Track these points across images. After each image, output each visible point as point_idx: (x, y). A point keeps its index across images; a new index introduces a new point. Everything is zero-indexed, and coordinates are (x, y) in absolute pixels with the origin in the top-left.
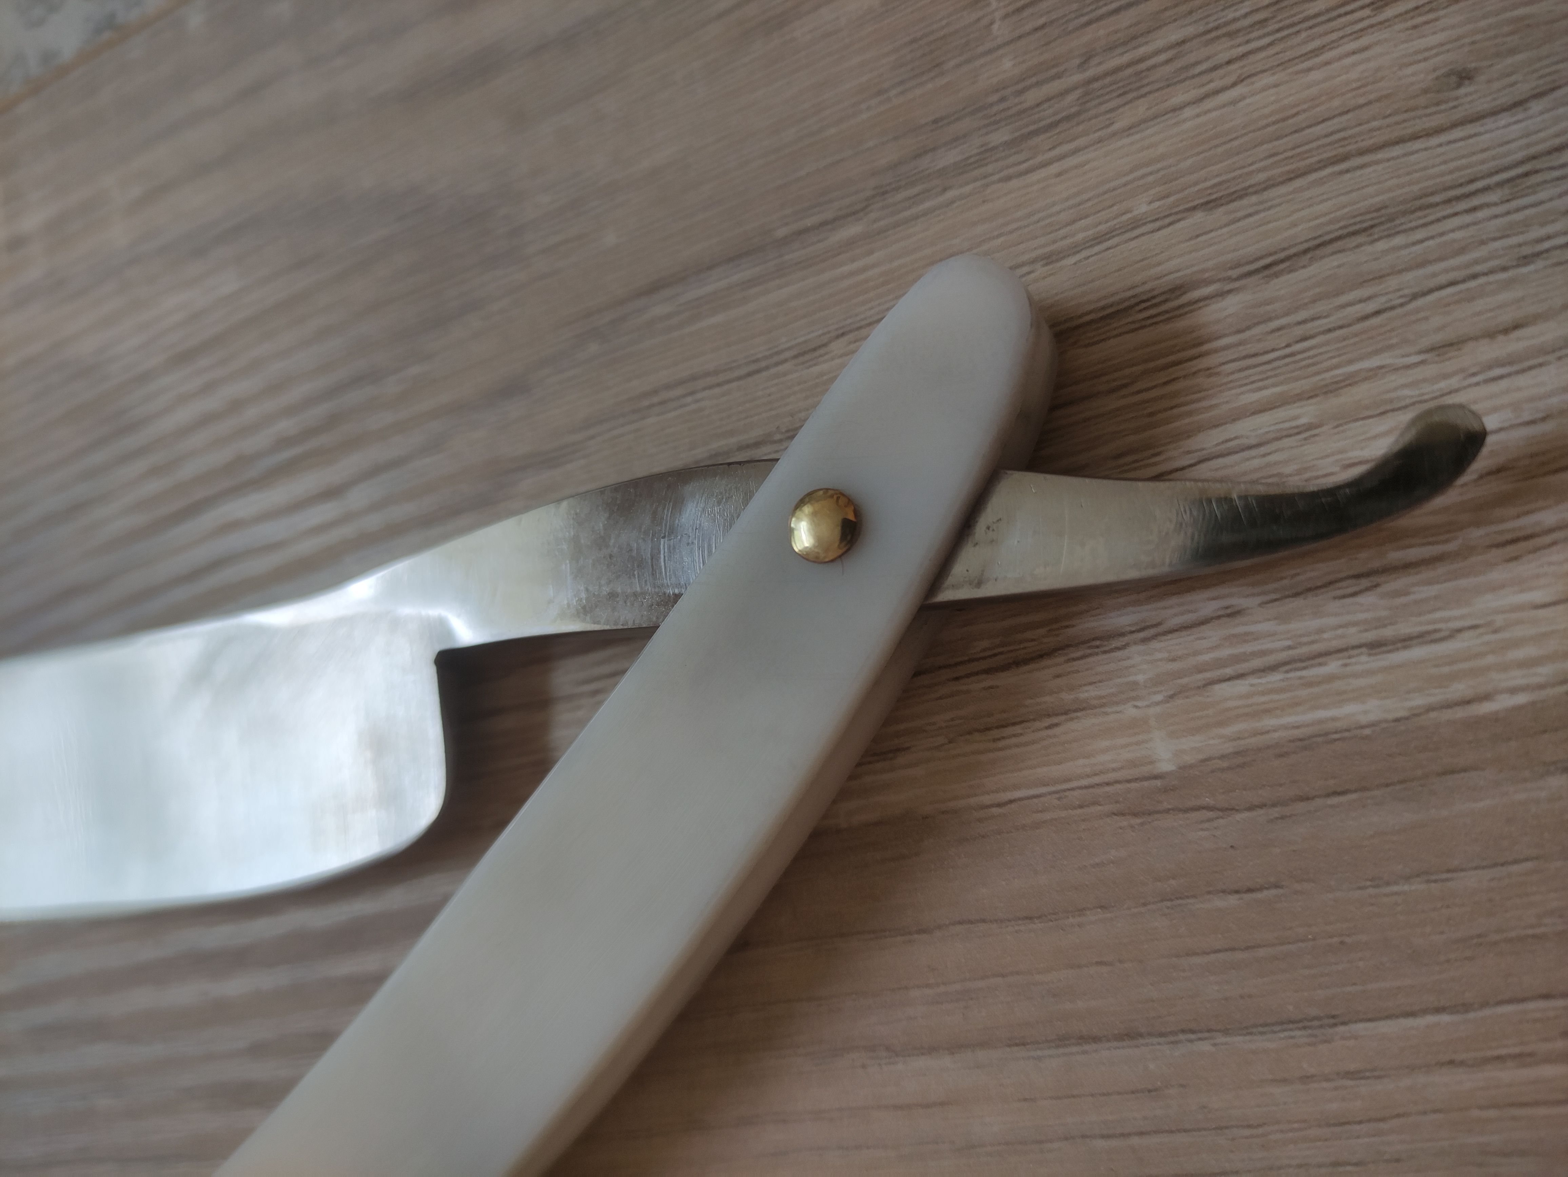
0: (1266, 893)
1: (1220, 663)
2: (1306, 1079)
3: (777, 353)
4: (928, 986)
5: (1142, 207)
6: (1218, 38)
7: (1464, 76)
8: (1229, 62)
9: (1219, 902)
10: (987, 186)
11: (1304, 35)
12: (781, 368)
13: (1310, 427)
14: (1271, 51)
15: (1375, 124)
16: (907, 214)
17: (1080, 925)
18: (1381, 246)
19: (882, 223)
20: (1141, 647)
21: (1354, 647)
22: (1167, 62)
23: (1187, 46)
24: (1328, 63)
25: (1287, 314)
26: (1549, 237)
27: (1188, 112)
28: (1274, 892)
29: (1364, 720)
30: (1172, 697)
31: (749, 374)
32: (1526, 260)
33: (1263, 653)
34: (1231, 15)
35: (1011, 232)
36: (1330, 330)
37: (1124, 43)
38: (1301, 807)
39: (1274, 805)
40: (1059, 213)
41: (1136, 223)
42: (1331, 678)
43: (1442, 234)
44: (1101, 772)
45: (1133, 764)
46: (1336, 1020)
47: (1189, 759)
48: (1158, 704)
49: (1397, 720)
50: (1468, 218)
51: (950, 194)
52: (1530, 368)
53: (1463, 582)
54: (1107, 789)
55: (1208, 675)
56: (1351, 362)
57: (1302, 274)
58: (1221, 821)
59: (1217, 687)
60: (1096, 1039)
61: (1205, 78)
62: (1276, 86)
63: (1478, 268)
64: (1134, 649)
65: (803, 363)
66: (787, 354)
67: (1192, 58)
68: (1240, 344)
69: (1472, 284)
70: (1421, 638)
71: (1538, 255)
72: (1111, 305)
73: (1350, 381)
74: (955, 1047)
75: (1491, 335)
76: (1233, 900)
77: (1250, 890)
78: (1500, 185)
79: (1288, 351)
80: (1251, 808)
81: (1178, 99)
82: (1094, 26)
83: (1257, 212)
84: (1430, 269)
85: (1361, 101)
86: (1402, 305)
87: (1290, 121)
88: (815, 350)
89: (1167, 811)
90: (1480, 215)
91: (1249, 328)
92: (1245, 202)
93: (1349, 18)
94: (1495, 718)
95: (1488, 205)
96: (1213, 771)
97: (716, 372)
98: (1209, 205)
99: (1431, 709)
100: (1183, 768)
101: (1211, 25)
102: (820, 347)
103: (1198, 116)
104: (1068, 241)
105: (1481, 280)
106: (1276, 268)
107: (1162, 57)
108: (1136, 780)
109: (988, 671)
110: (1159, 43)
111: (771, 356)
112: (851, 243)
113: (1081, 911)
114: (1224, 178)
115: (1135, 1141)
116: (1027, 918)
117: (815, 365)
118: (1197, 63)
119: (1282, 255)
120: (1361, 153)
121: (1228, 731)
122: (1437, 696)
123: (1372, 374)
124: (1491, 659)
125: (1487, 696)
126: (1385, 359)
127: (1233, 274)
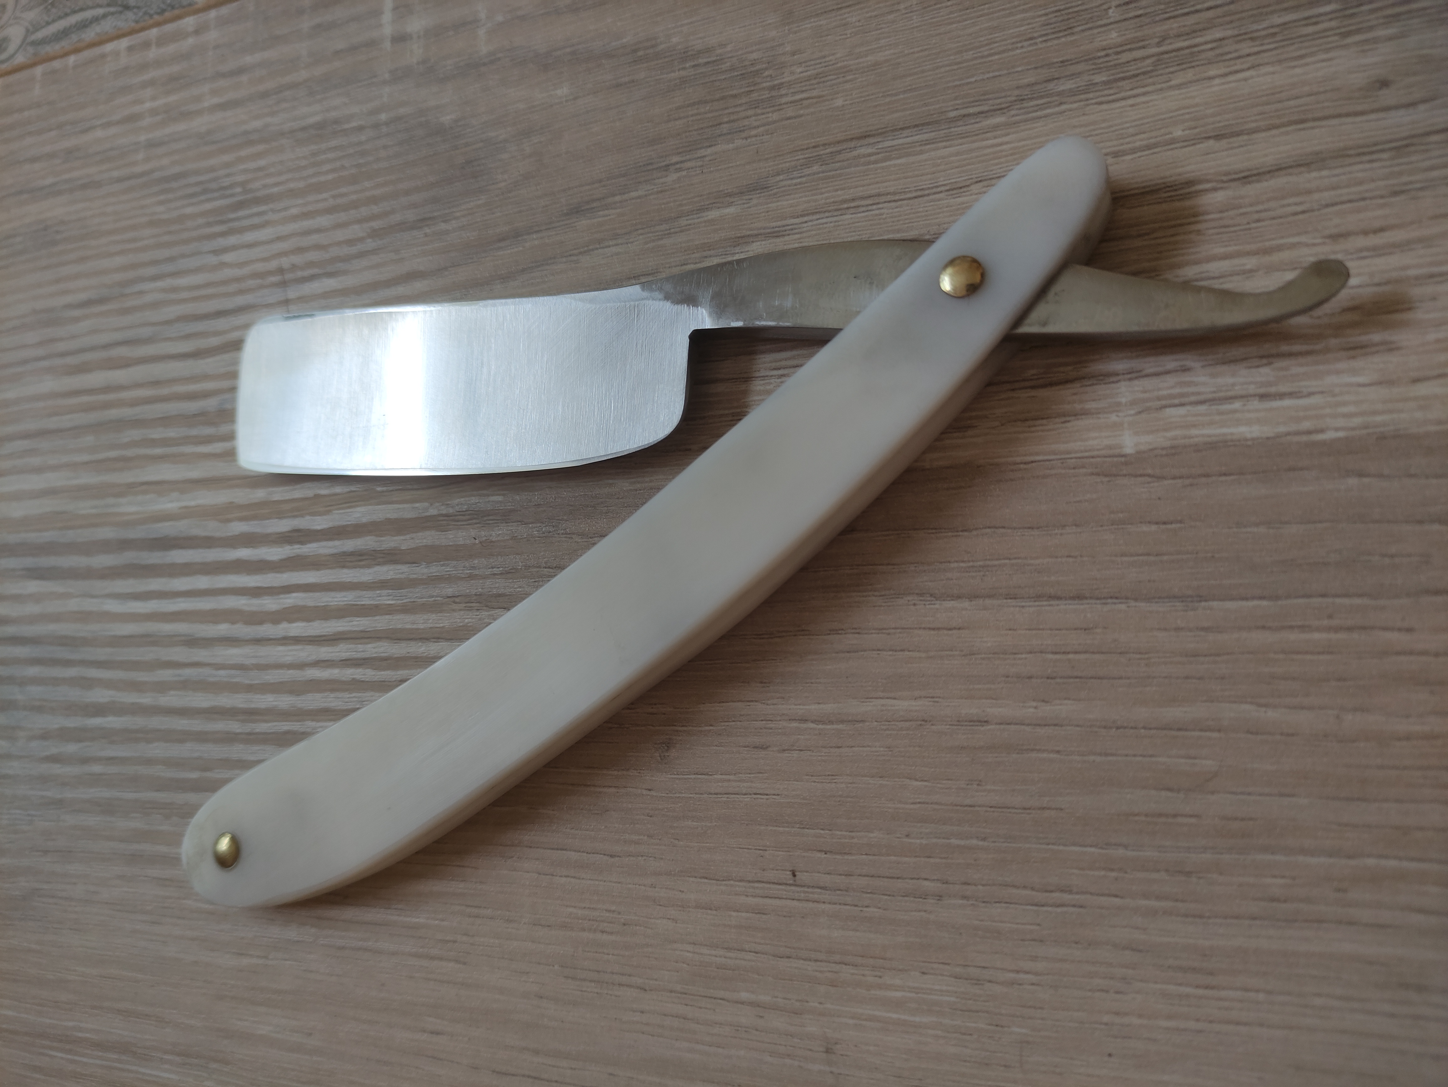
0: (1173, 526)
1: (1172, 397)
2: (1178, 629)
3: (937, 187)
4: (963, 562)
5: (1178, 133)
6: (1245, 40)
7: (1384, 84)
8: (1248, 55)
9: (1145, 528)
10: (1088, 105)
11: (1296, 46)
12: (937, 196)
13: (1251, 271)
14: (1274, 52)
15: (1326, 104)
16: (1034, 114)
17: (1061, 534)
18: (1314, 174)
19: (1018, 118)
20: (1127, 383)
21: (1251, 396)
22: (1212, 49)
23: (1226, 42)
24: (1305, 65)
25: (1251, 205)
26: (1411, 183)
27: (1217, 81)
28: (1179, 525)
29: (1249, 436)
30: (1140, 413)
31: (915, 197)
32: (1395, 194)
33: (1199, 393)
34: (1255, 27)
35: (1097, 135)
36: (1274, 218)
37: (1188, 34)
38: (1203, 480)
39: (1188, 477)
40: (1128, 128)
41: (1173, 141)
42: (1235, 411)
43: (1350, 173)
44: (1090, 450)
45: (1110, 447)
46: (1201, 598)
47: (1142, 448)
48: (1131, 415)
49: (1268, 438)
50: (1367, 166)
51: (1064, 107)
52: (1384, 254)
53: (1321, 367)
54: (1092, 460)
55: (1164, 402)
56: (1282, 237)
57: (1265, 184)
58: (1156, 484)
59: (1168, 410)
60: (1059, 598)
61: (1232, 62)
62: (1273, 73)
63: (1368, 195)
64: (1123, 383)
65: (952, 195)
66: (943, 188)
67: (1226, 49)
68: (1221, 219)
69: (1362, 203)
70: (1291, 395)
71: (1403, 192)
72: (1149, 186)
73: (1279, 248)
74: (973, 597)
75: (1365, 233)
76: (1154, 528)
77: (1165, 523)
78: (1391, 149)
79: (1248, 226)
80: (1174, 478)
82: (1172, 20)
83: (1246, 145)
84: (1339, 192)
85: (1321, 89)
86: (1319, 210)
87: (1277, 96)
88: (961, 188)
89: (1125, 475)
90: (1374, 165)
91: (1227, 210)
92: (1240, 138)
93: (1327, 40)
94: (1323, 443)
95: (1382, 160)
96: (1156, 456)
97: (895, 194)
98: (1218, 137)
99: (1288, 434)
100: (1138, 452)
101: (1242, 32)
102: (964, 187)
103: (1223, 84)
104: (1130, 146)
105: (1368, 202)
106: (1250, 179)
107: (1209, 46)
108: (1110, 456)
109: (1033, 387)
110: (1209, 38)
111: (932, 188)
112: (996, 127)
113: (1064, 526)
114: (1231, 122)
115: (1071, 656)
116: (1029, 528)
117: (959, 197)
118: (1230, 53)
119: (1255, 172)
120: (1315, 120)
121: (1170, 434)
122: (1293, 427)
123: (1293, 246)
124: (1328, 411)
125: (1322, 431)
126: (1303, 239)
127: (1225, 178)
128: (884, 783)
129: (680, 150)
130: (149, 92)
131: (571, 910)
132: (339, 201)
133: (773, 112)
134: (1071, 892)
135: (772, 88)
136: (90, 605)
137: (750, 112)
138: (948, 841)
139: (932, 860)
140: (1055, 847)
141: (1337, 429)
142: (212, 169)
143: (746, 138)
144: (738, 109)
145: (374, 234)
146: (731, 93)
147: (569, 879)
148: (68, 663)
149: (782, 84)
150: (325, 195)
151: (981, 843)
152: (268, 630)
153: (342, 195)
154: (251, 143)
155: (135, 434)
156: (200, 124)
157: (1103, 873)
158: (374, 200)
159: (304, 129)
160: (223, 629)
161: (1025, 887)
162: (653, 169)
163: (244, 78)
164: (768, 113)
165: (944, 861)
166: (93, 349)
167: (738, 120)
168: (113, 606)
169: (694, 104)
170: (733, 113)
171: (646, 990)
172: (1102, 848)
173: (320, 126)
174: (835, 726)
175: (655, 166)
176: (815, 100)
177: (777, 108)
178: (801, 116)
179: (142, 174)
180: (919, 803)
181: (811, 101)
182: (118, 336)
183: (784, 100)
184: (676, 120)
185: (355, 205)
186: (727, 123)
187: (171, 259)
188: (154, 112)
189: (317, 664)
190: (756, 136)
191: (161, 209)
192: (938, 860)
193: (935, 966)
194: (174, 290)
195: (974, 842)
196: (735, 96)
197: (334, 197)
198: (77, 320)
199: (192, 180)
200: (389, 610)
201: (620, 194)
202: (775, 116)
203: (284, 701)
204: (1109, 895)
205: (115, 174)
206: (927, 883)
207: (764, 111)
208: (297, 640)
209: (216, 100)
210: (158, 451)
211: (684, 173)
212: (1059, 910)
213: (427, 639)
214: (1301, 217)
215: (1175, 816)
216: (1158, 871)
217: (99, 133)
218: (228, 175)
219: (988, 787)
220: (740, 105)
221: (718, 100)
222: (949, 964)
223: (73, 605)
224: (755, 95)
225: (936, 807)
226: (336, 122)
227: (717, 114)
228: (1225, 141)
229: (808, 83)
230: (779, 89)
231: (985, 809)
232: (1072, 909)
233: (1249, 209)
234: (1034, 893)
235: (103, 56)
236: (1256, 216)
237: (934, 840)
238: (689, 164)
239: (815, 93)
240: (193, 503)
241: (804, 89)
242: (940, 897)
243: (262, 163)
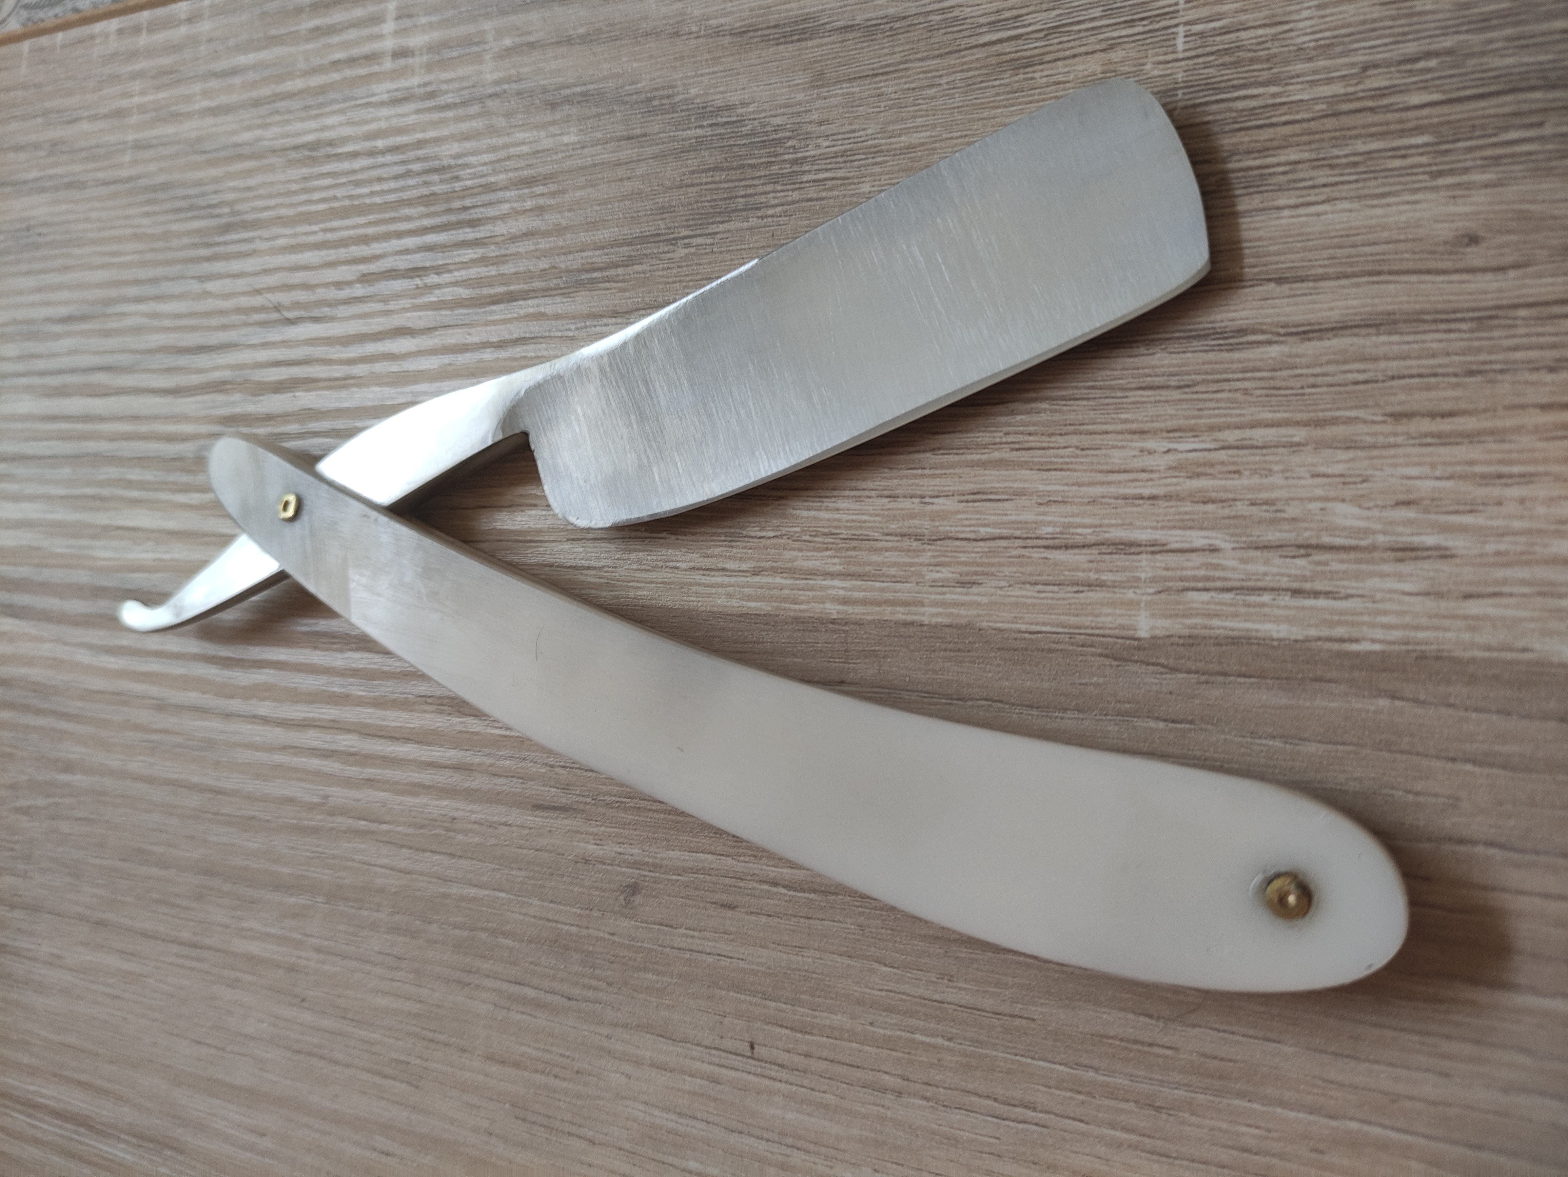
0: (1183, 726)
1: (1195, 579)
6: (1322, 166)
7: (1473, 239)
8: (1325, 185)
9: (1153, 724)
11: (1380, 181)
13: (1299, 444)
14: (1354, 186)
15: (1406, 256)
18: (1383, 338)
20: (1149, 556)
21: (1283, 590)
22: (1284, 173)
23: (1300, 166)
24: (1389, 205)
25: (1308, 367)
26: (1491, 362)
27: (1286, 213)
28: (1188, 726)
29: (1275, 635)
30: (1160, 592)
32: (1471, 373)
33: (1225, 579)
34: (1336, 152)
36: (1332, 385)
37: (1259, 151)
38: (1220, 679)
39: (1204, 674)
42: (1263, 605)
43: (1424, 342)
44: (1101, 628)
45: (1122, 627)
47: (1158, 633)
48: (1150, 594)
49: (1296, 641)
50: (1443, 336)
52: (1450, 444)
53: (1364, 567)
54: (1102, 639)
55: (1187, 584)
56: (1338, 409)
57: (1326, 343)
58: (1168, 676)
59: (1190, 593)
61: (1305, 192)
62: (1350, 211)
63: (1440, 370)
64: (1144, 556)
67: (1301, 175)
68: (1272, 378)
69: (1433, 380)
70: (1327, 594)
71: (1480, 372)
73: (1333, 422)
75: (1433, 415)
76: (1162, 725)
77: (1174, 721)
78: (1472, 319)
79: (1301, 391)
80: (1189, 672)
81: (1281, 202)
82: (1243, 133)
83: (1310, 294)
84: (1408, 363)
85: (1402, 237)
86: (1383, 381)
87: (1353, 238)
89: (1137, 662)
90: (1452, 336)
91: (1281, 369)
92: (1304, 285)
93: (1414, 178)
94: (1356, 655)
95: (1460, 331)
96: (1172, 644)
99: (1319, 639)
100: (1153, 638)
101: (1321, 156)
103: (1293, 217)
105: (1440, 379)
106: (1311, 335)
107: (1281, 169)
108: (1122, 638)
109: (1047, 547)
110: (1282, 159)
114: (1296, 264)
118: (1303, 180)
119: (1317, 327)
120: (1391, 273)
121: (1189, 621)
122: (1325, 632)
123: (1349, 421)
124: (1365, 618)
125: (1356, 641)
126: (1361, 413)
127: (1282, 331)
128: (852, 963)
129: (691, 223)
130: (137, 85)
131: (525, 1049)
132: (329, 236)
133: (793, 190)
134: (1035, 1110)
135: (794, 162)
136: (60, 651)
137: (769, 188)
138: (912, 1036)
139: (894, 1054)
140: (1023, 1060)
141: (1373, 641)
142: (199, 183)
143: (762, 218)
144: (755, 182)
145: (366, 279)
146: (750, 162)
147: (524, 1017)
148: (39, 712)
149: (806, 158)
150: (315, 228)
151: (946, 1043)
152: (235, 705)
153: (332, 230)
154: (241, 157)
155: (111, 472)
156: (189, 128)
157: (1069, 1094)
158: (364, 240)
159: (296, 148)
160: (193, 697)
161: (988, 1097)
162: (660, 241)
163: (237, 80)
164: (788, 190)
165: (906, 1056)
166: (73, 371)
167: (755, 194)
168: (84, 657)
169: (709, 170)
170: (750, 186)
171: (594, 1143)
172: (1072, 1068)
173: (314, 146)
174: (807, 895)
175: (662, 238)
176: (840, 182)
177: (798, 186)
178: (823, 199)
179: (128, 180)
180: (887, 991)
181: (834, 182)
182: (97, 360)
183: (806, 178)
184: (688, 186)
185: (344, 243)
186: (742, 196)
187: (155, 281)
188: (142, 109)
189: (284, 748)
190: (772, 216)
191: (145, 221)
192: (900, 1055)
193: (888, 1165)
194: (156, 315)
195: (940, 1041)
196: (752, 166)
197: (324, 230)
198: (58, 336)
199: (180, 192)
200: (361, 702)
201: (623, 266)
202: (795, 196)
203: (251, 786)
204: (1074, 1119)
205: (101, 175)
206: (887, 1077)
207: (785, 188)
208: (266, 721)
209: (206, 103)
210: (135, 494)
211: (693, 250)
212: (1021, 1126)
213: (397, 739)
214: (1362, 387)
215: (1151, 1045)
216: (1128, 1101)
217: (85, 126)
218: (215, 192)
219: (960, 985)
220: (760, 177)
221: (735, 169)
222: (902, 1165)
223: (46, 649)
224: (775, 168)
225: (904, 997)
226: (331, 143)
227: (732, 185)
228: (1287, 286)
229: (834, 160)
230: (802, 163)
231: (954, 1007)
232: (1034, 1128)
233: (1305, 371)
234: (996, 1104)
235: (92, 37)
236: (1311, 380)
237: (899, 1033)
238: (700, 241)
239: (840, 174)
240: (167, 556)
241: (829, 166)
242: (899, 1094)
243: (251, 182)
